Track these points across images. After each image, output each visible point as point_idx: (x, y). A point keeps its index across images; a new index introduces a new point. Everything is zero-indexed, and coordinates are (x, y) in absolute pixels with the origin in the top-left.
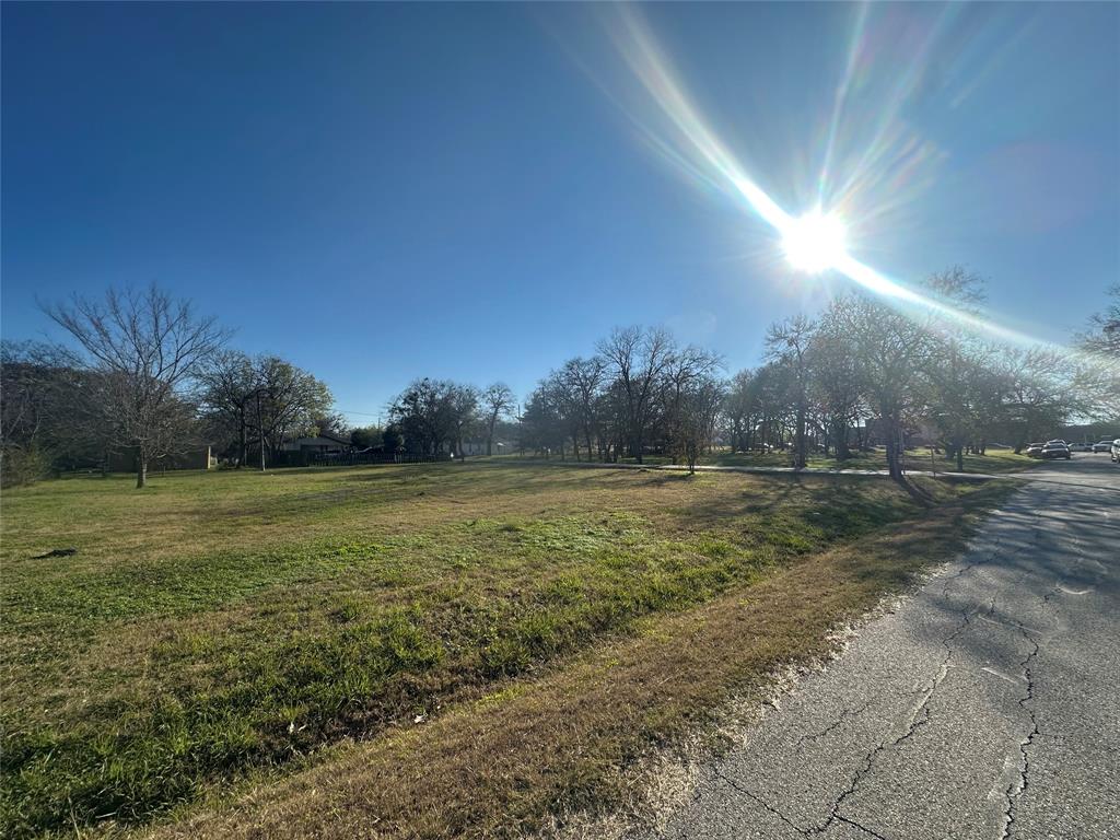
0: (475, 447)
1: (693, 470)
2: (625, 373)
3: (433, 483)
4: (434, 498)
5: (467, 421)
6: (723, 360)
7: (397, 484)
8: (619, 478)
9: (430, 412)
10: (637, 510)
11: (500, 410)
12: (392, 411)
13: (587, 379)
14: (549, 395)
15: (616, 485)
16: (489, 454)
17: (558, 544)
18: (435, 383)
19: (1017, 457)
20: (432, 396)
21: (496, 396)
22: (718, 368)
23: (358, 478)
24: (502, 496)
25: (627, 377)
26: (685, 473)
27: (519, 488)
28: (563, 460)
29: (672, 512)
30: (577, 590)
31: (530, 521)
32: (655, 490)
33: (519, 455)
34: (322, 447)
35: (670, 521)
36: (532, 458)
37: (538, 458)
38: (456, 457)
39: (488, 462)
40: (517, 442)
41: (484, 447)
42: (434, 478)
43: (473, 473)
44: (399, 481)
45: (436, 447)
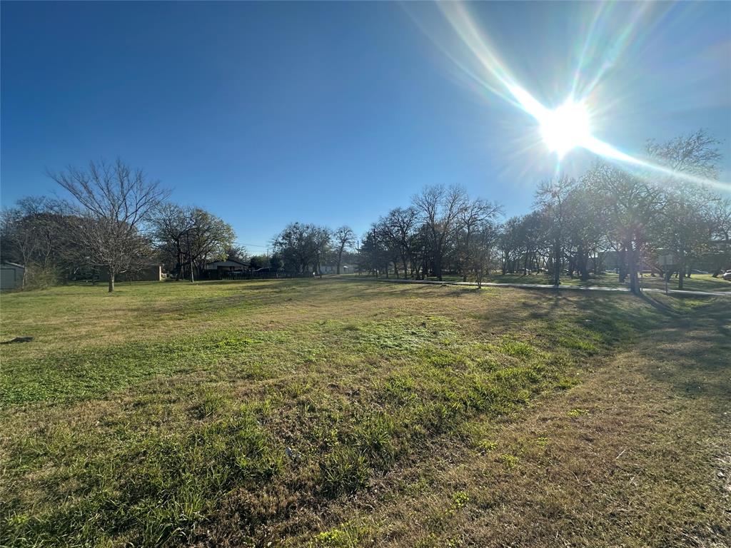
0: (329, 269)
1: (480, 286)
2: (432, 218)
3: (299, 292)
4: (298, 303)
5: (323, 252)
6: (502, 209)
7: (275, 292)
8: (428, 290)
9: (300, 245)
10: (447, 315)
11: (346, 244)
12: (275, 245)
13: (404, 223)
14: (379, 233)
15: (426, 295)
16: (338, 273)
17: (389, 343)
18: (303, 226)
19: (714, 279)
20: (301, 234)
21: (343, 235)
22: (498, 214)
23: (251, 288)
24: (346, 302)
25: (432, 221)
26: (474, 287)
27: (358, 296)
28: (387, 277)
29: (475, 317)
30: (409, 389)
31: (366, 322)
32: (456, 299)
33: (358, 274)
34: (231, 267)
35: (475, 325)
36: (367, 276)
37: (370, 276)
38: (316, 275)
39: (338, 279)
40: (357, 266)
41: (335, 268)
42: (300, 288)
43: (327, 285)
44: (277, 290)
45: (303, 268)
